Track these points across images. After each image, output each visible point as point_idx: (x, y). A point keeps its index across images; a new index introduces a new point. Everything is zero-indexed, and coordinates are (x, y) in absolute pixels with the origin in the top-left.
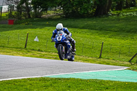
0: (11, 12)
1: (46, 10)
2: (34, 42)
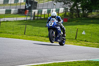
1: (91, 12)
2: (82, 35)
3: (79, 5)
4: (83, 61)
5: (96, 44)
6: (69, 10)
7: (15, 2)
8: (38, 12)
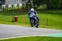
0: (23, 7)
3: (32, 2)
4: (35, 37)
5: (42, 25)
6: (25, 5)
8: (6, 6)
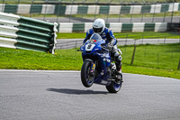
7: (162, 11)
